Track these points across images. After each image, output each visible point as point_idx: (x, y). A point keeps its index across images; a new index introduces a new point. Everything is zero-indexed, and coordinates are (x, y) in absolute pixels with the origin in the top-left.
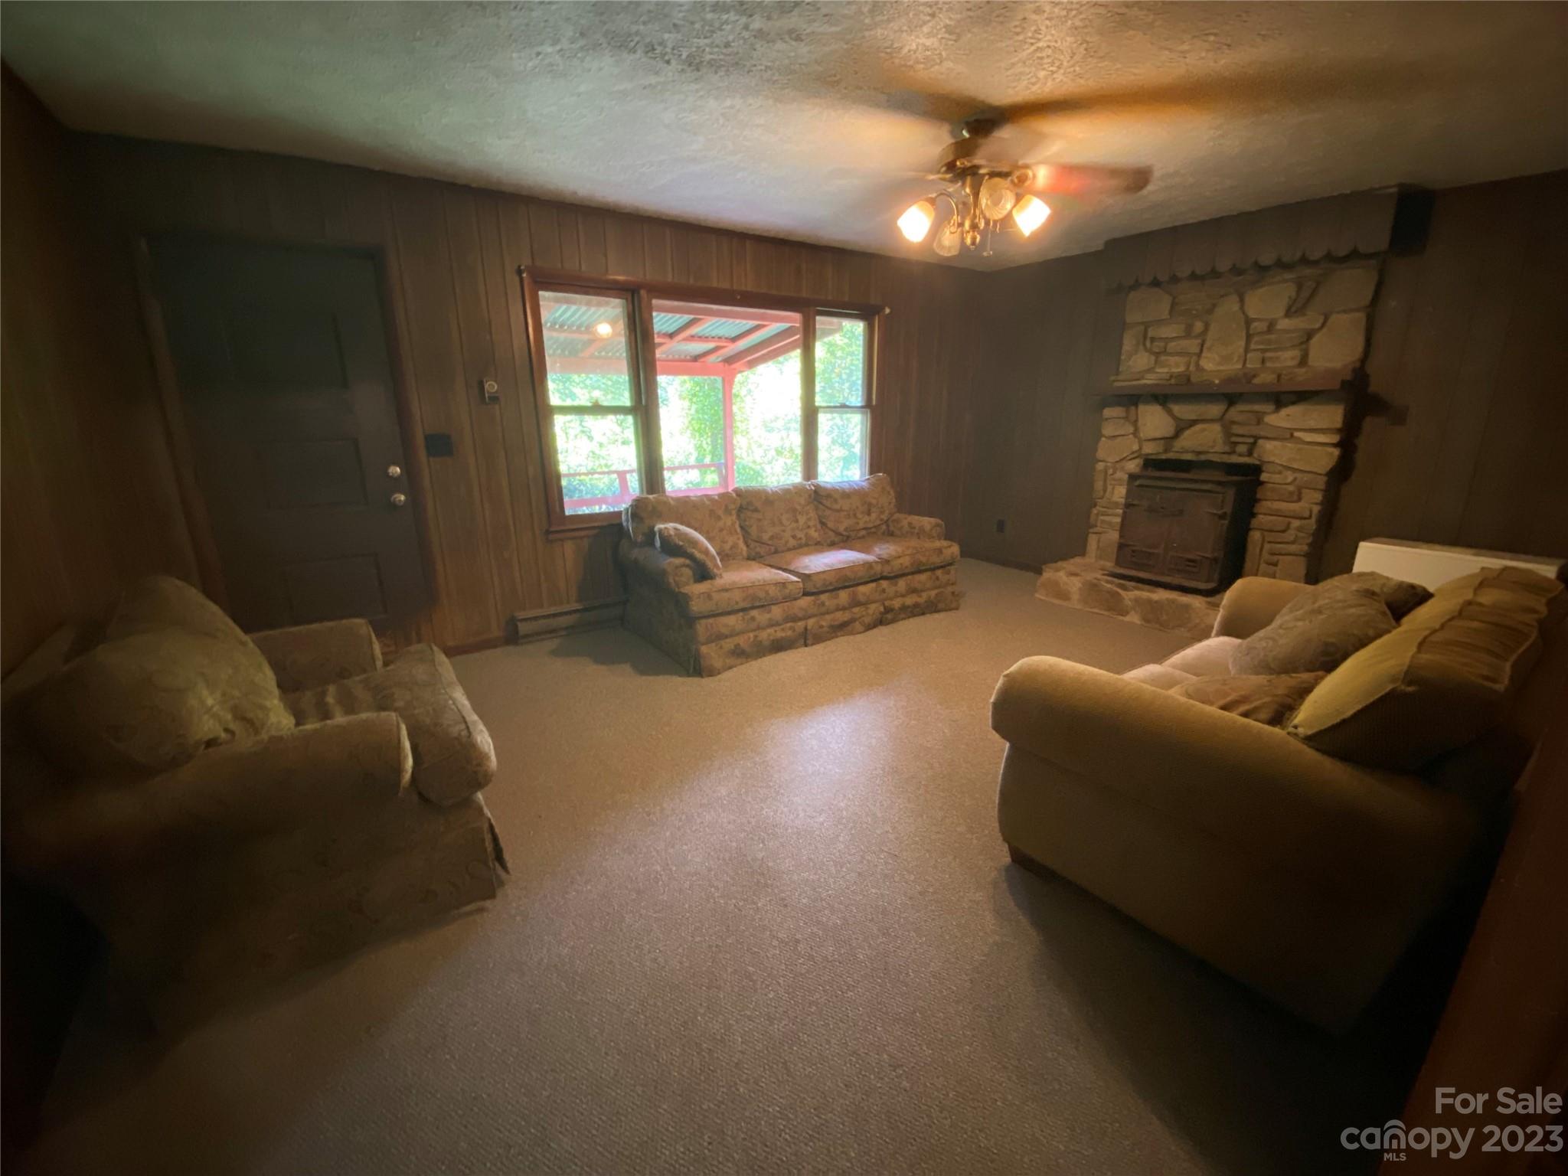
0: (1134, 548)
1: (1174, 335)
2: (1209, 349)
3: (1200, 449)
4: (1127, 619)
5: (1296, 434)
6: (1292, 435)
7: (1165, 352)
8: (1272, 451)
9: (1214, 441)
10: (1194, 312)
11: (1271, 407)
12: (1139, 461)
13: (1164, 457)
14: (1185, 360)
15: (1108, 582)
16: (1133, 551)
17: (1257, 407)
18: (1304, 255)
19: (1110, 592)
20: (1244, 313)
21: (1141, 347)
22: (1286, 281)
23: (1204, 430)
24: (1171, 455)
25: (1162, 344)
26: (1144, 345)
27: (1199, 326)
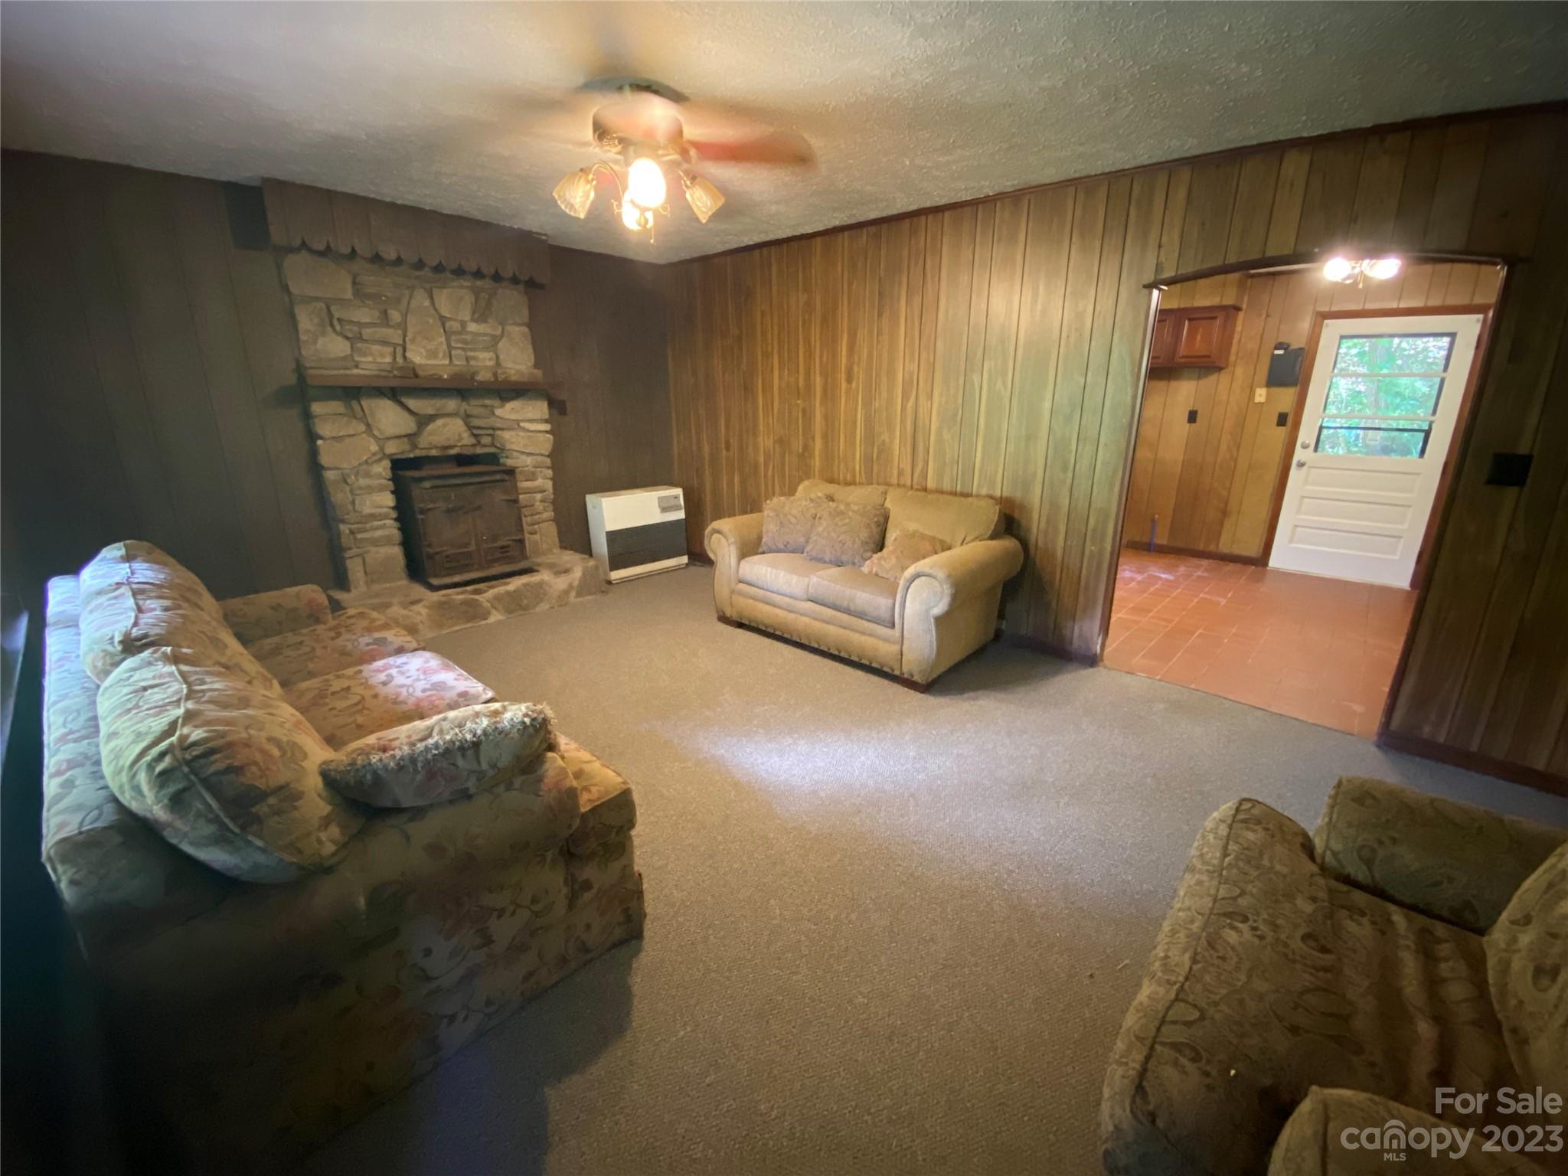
0: (447, 553)
1: (368, 320)
2: (413, 340)
3: (446, 444)
4: (492, 619)
5: (522, 424)
6: (519, 425)
7: (360, 338)
8: (512, 440)
9: (460, 435)
10: (384, 298)
11: (497, 402)
12: (387, 463)
13: (411, 455)
14: (390, 349)
15: (458, 594)
16: (447, 557)
17: (488, 402)
18: (460, 265)
19: (465, 603)
20: (436, 309)
21: (330, 329)
22: (462, 287)
23: (445, 425)
24: (418, 453)
25: (356, 329)
26: (332, 325)
27: (395, 316)
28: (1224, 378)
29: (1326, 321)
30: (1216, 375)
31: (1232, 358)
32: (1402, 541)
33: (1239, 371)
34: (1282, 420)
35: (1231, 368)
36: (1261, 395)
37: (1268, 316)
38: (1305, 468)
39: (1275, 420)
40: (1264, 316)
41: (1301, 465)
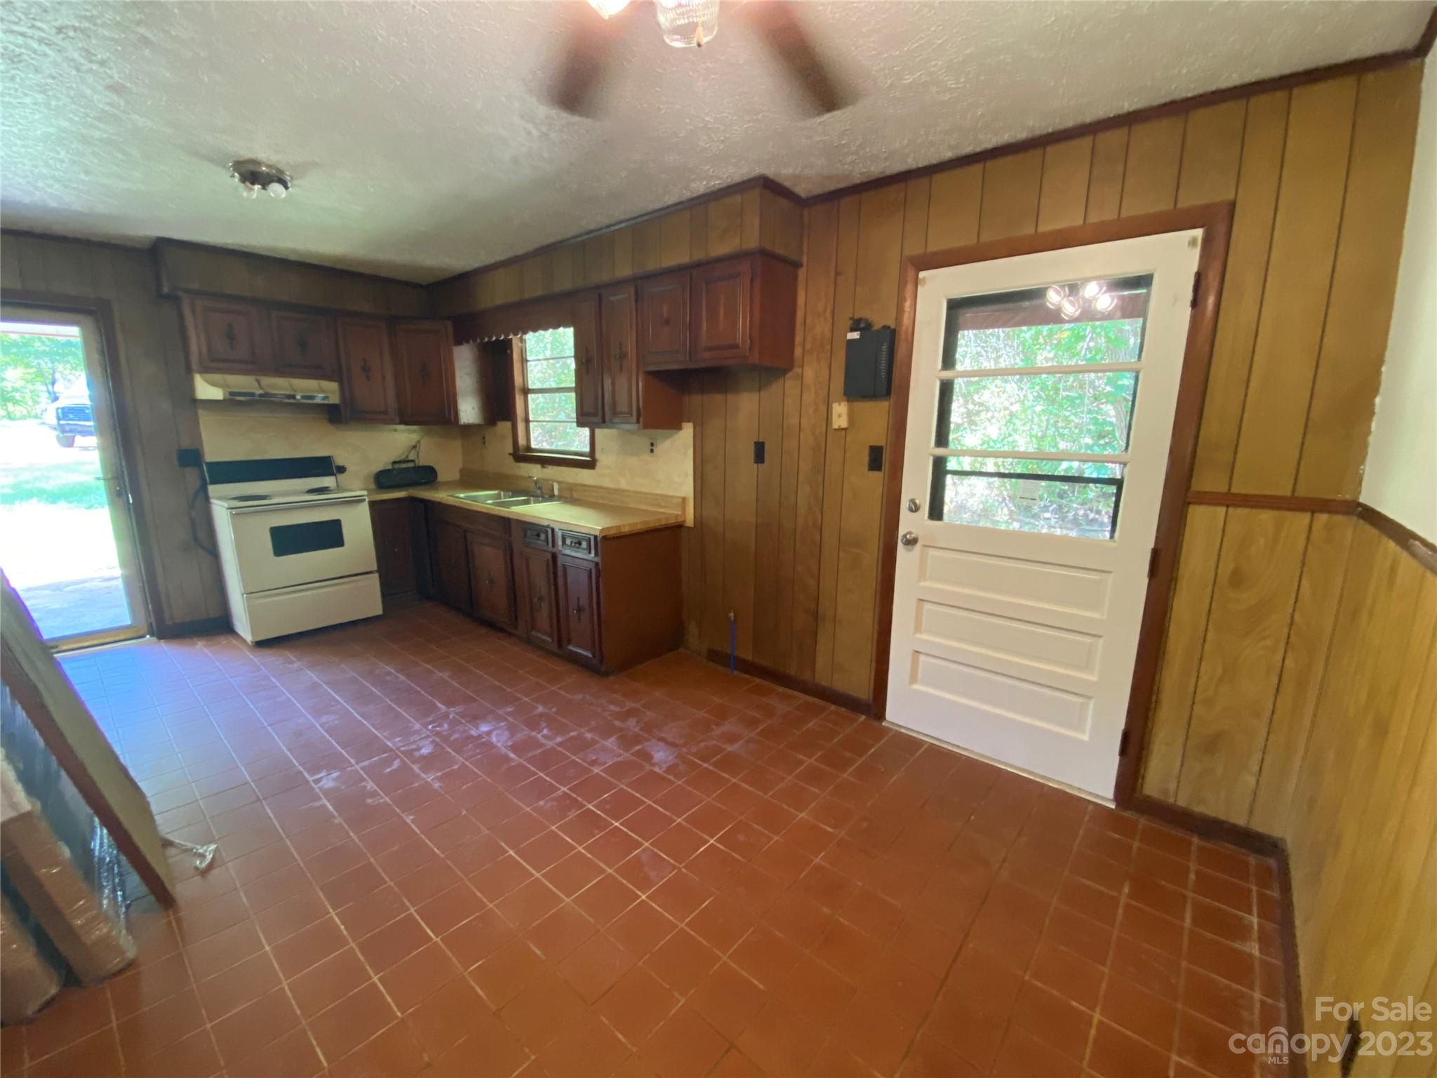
28: (790, 384)
29: (922, 274)
30: (781, 381)
31: (798, 351)
32: (1092, 703)
33: (809, 373)
34: (876, 459)
35: (797, 370)
36: (840, 414)
37: (837, 274)
38: (918, 547)
39: (865, 457)
40: (833, 274)
41: (911, 542)
